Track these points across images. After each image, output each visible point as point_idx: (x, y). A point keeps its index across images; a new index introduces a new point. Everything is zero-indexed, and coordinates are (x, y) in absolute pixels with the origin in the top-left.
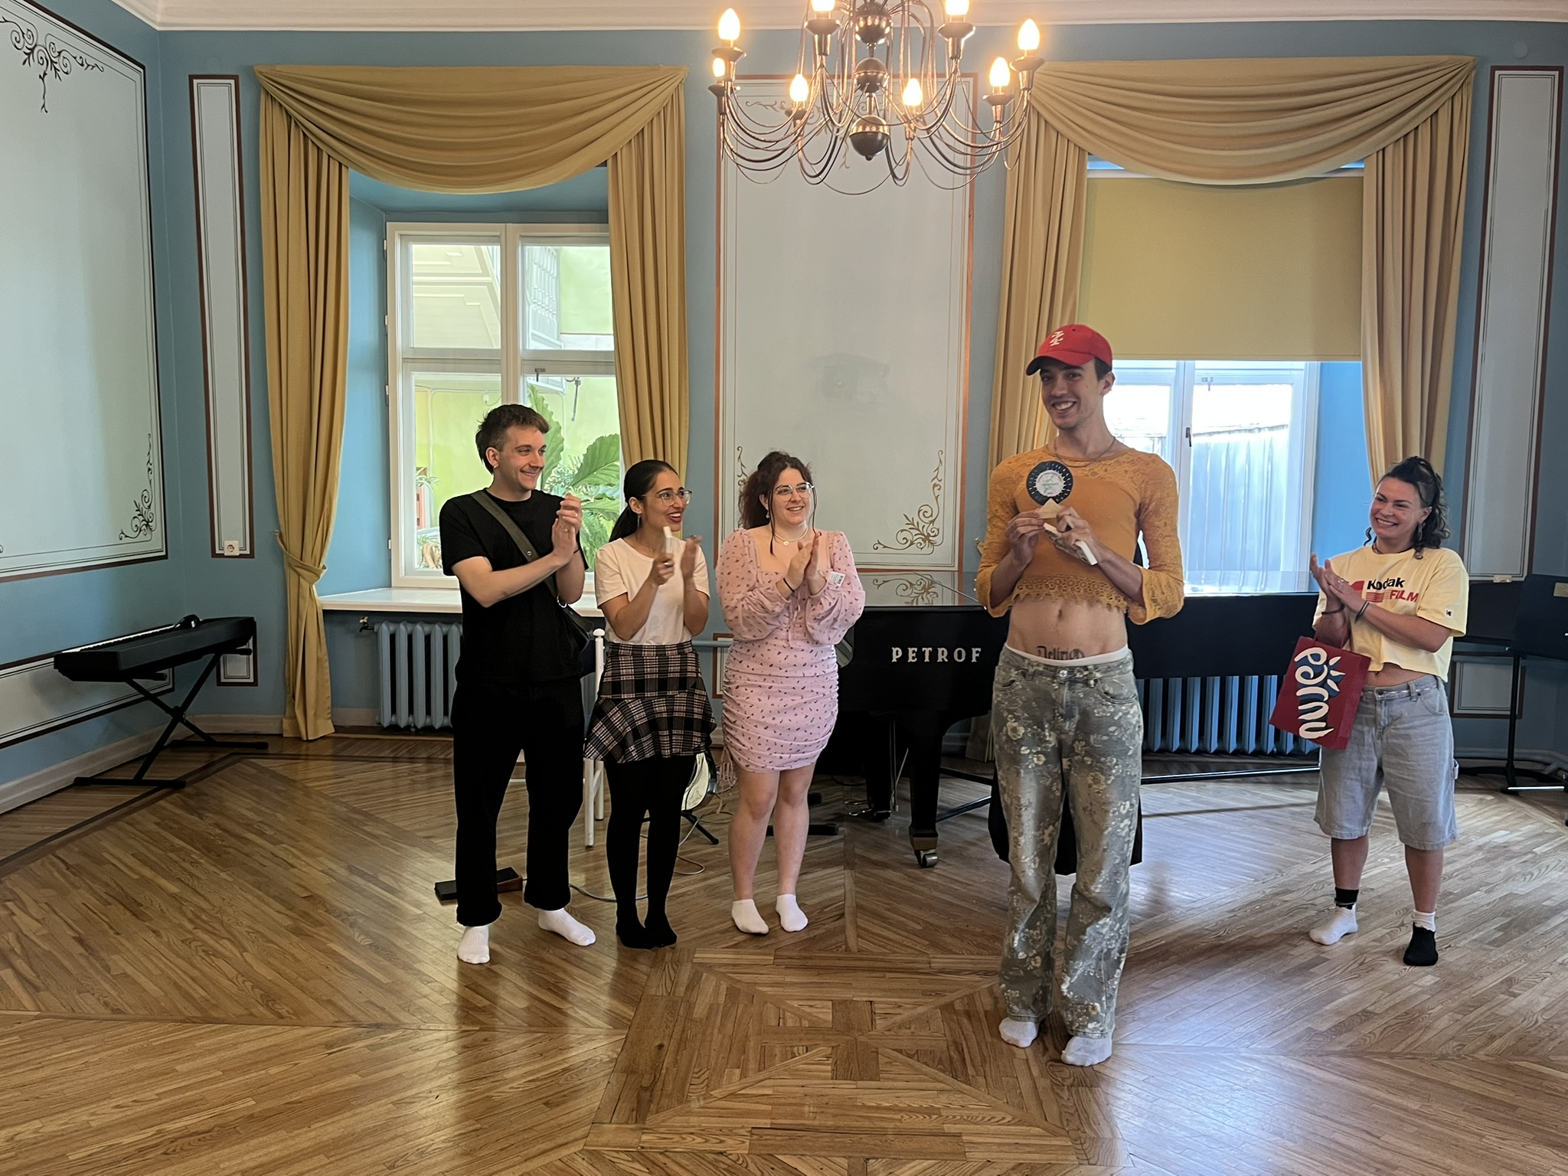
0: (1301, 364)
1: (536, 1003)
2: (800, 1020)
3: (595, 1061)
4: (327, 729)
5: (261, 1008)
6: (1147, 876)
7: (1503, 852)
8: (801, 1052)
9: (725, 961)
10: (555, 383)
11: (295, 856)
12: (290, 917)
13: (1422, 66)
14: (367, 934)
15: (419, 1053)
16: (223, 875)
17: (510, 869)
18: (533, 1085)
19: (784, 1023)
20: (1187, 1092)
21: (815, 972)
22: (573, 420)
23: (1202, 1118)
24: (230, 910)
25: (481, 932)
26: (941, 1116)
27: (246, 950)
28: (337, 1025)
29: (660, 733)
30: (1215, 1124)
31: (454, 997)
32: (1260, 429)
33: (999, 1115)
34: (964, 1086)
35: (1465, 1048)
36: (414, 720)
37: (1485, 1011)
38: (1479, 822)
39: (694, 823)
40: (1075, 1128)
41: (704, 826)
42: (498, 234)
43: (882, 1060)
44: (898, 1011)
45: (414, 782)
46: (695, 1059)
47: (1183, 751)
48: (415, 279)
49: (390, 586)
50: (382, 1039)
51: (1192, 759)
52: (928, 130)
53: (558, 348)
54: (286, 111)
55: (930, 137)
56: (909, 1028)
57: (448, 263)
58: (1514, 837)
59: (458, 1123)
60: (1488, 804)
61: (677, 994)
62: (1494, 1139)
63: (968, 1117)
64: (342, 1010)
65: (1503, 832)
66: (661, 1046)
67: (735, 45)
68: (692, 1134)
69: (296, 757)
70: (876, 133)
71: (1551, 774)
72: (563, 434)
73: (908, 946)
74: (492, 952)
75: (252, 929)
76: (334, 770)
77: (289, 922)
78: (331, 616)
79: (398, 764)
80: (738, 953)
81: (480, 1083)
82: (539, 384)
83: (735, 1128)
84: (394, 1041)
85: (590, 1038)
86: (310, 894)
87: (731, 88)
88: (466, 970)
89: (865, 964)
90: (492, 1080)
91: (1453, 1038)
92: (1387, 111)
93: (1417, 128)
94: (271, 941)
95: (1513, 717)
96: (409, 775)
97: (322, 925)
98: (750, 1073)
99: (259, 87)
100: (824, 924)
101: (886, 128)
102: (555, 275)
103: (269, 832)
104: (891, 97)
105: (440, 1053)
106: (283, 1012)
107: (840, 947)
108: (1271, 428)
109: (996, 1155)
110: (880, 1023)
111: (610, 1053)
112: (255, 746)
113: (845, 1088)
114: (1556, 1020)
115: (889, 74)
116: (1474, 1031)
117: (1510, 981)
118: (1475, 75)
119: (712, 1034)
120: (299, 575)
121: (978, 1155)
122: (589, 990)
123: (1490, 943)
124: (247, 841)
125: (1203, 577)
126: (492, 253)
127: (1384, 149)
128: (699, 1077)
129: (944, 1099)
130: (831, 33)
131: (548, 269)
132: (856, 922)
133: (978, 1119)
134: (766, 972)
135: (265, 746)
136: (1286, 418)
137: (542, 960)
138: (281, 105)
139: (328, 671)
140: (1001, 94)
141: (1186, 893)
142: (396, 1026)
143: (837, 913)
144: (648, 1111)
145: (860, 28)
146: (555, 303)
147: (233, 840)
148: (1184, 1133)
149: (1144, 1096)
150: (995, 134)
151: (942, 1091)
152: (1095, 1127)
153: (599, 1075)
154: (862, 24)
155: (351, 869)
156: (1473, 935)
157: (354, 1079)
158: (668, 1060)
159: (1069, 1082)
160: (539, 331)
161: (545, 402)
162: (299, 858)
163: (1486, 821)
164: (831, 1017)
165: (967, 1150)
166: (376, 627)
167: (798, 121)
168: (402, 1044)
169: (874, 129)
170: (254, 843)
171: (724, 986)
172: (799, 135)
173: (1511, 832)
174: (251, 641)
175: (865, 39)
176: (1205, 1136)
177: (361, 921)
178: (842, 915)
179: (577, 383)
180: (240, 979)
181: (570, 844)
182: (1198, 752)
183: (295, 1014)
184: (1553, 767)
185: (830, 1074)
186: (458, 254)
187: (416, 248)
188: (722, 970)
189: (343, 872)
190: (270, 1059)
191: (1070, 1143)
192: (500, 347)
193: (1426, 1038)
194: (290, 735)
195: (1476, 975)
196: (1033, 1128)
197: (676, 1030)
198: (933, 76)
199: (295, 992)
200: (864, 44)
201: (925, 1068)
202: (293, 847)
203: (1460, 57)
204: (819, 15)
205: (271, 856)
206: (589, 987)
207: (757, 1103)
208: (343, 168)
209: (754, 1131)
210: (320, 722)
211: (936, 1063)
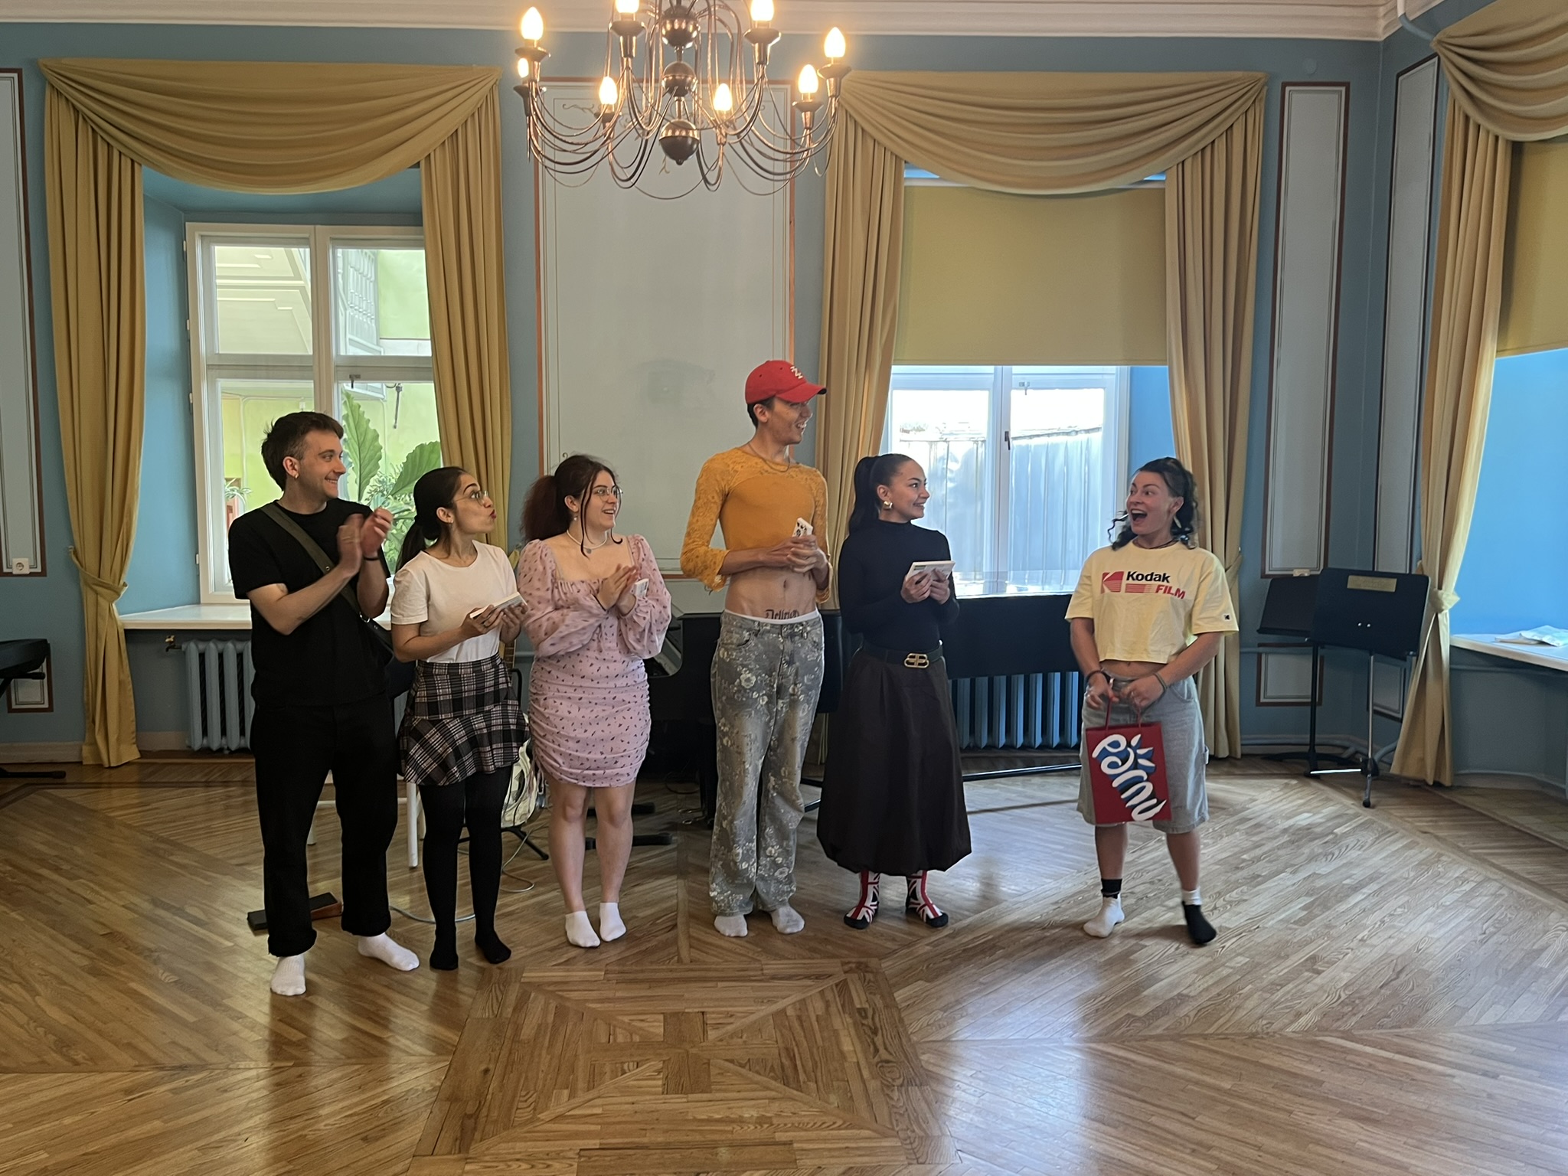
0: (1112, 369)
1: (357, 1035)
2: (631, 1035)
3: (417, 1090)
4: (131, 754)
5: (54, 1055)
6: (976, 872)
7: (1304, 834)
8: (631, 1068)
9: (554, 979)
10: (374, 390)
11: (92, 890)
12: (85, 955)
13: (1215, 83)
14: (172, 971)
15: (227, 1095)
16: (13, 914)
17: (329, 894)
18: (350, 1120)
19: (615, 1040)
20: (1013, 1084)
21: (647, 985)
22: (395, 427)
23: (1027, 1109)
24: (21, 952)
25: (296, 963)
26: (772, 1125)
27: (38, 994)
28: (136, 1069)
29: (481, 749)
30: (1039, 1115)
31: (266, 1033)
32: (1077, 432)
33: (829, 1120)
34: (795, 1092)
35: (1273, 1026)
36: (227, 742)
37: (1292, 989)
38: (1286, 806)
39: (523, 839)
40: (905, 1127)
41: (534, 842)
42: (307, 235)
43: (714, 1071)
44: (731, 1020)
45: (227, 807)
46: (522, 1081)
47: (1009, 747)
48: (219, 282)
49: (198, 603)
50: (187, 1081)
51: (1018, 754)
52: (738, 135)
53: (378, 354)
54: (74, 107)
55: (740, 141)
56: (741, 1037)
57: (257, 266)
58: (1317, 818)
59: (270, 1165)
60: (1293, 788)
61: (504, 1015)
62: (1302, 1114)
63: (799, 1124)
64: (143, 1054)
65: (1306, 815)
66: (486, 1071)
67: (539, 45)
68: (518, 1160)
69: (97, 785)
70: (686, 137)
71: (1349, 757)
72: (381, 441)
73: (739, 954)
74: (308, 983)
75: (45, 971)
76: (138, 798)
77: (85, 962)
78: (133, 635)
79: (210, 789)
80: (568, 971)
81: (292, 1121)
82: (355, 389)
83: (562, 1151)
84: (199, 1084)
85: (413, 1067)
86: (108, 931)
87: (536, 89)
88: (280, 1005)
89: (697, 974)
90: (306, 1117)
91: (1261, 1017)
92: (1185, 126)
93: (1213, 142)
94: (65, 983)
95: (1314, 704)
96: (222, 800)
97: (122, 963)
98: (580, 1093)
99: (43, 80)
100: (657, 936)
101: (696, 132)
102: (373, 279)
103: (66, 867)
104: (701, 102)
105: (250, 1093)
106: (79, 1057)
107: (673, 958)
108: (1087, 431)
109: (826, 1161)
110: (712, 1034)
111: (432, 1081)
112: (52, 775)
113: (677, 1102)
114: (1357, 995)
115: (698, 78)
116: (1282, 1009)
117: (1314, 959)
118: (1267, 91)
119: (540, 1055)
120: (97, 593)
121: (808, 1162)
122: (412, 1017)
123: (1295, 923)
124: (40, 877)
125: (1027, 576)
126: (302, 255)
127: (1183, 162)
128: (526, 1101)
129: (776, 1106)
130: (636, 35)
131: (365, 273)
132: (688, 932)
133: (810, 1125)
134: (595, 988)
135: (62, 775)
136: (1098, 420)
137: (361, 987)
138: (67, 100)
139: (131, 693)
140: (810, 101)
141: (1013, 887)
142: (203, 1066)
143: (669, 924)
144: (472, 1140)
145: (667, 32)
146: (373, 308)
147: (25, 877)
148: (1010, 1126)
149: (972, 1091)
150: (805, 140)
151: (774, 1099)
152: (924, 1126)
153: (421, 1105)
154: (669, 27)
155: (156, 902)
156: (1280, 915)
157: (157, 1125)
158: (494, 1085)
159: (899, 1082)
160: (357, 336)
161: (361, 409)
162: (97, 893)
163: (1290, 805)
164: (662, 1030)
165: (798, 1157)
166: (184, 646)
167: (607, 124)
168: (208, 1086)
169: (684, 134)
170: (47, 879)
171: (553, 1005)
172: (609, 138)
173: (1314, 814)
174: (44, 664)
175: (672, 42)
176: (1029, 1127)
177: (164, 956)
178: (675, 926)
179: (398, 389)
180: (32, 1025)
181: (388, 867)
182: (1024, 747)
183: (92, 1059)
184: (1351, 750)
185: (661, 1089)
186: (268, 257)
187: (219, 250)
188: (551, 988)
189: (146, 906)
190: (65, 1108)
191: (899, 1144)
192: (311, 352)
193: (1237, 1018)
194: (91, 763)
195: (1283, 954)
196: (863, 1131)
197: (503, 1053)
198: (741, 82)
199: (91, 1035)
200: (671, 48)
201: (758, 1078)
202: (91, 881)
203: (1251, 73)
204: (623, 16)
205: (68, 892)
206: (411, 1013)
207: (587, 1123)
208: (136, 165)
209: (582, 1153)
210: (123, 747)
211: (768, 1069)
